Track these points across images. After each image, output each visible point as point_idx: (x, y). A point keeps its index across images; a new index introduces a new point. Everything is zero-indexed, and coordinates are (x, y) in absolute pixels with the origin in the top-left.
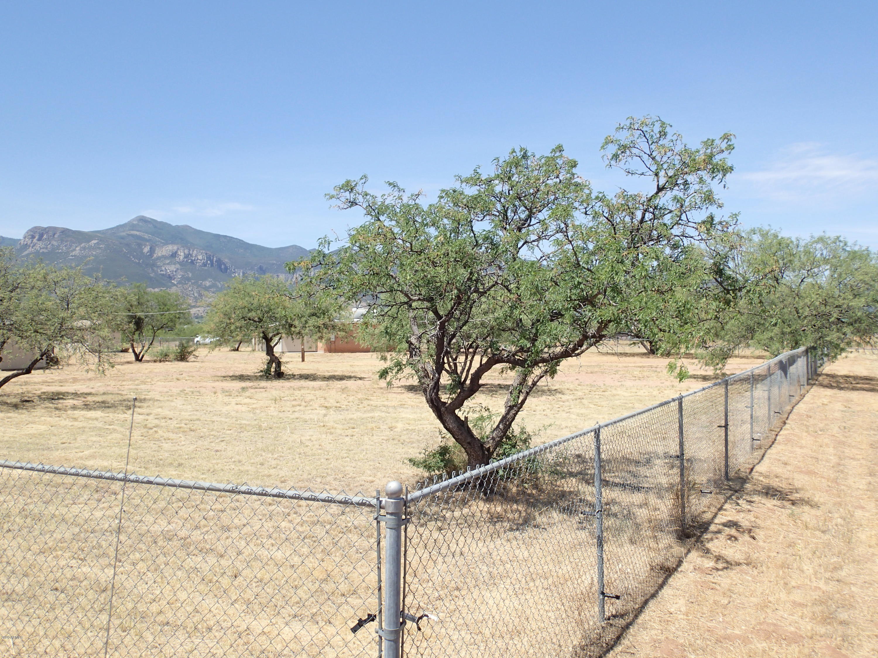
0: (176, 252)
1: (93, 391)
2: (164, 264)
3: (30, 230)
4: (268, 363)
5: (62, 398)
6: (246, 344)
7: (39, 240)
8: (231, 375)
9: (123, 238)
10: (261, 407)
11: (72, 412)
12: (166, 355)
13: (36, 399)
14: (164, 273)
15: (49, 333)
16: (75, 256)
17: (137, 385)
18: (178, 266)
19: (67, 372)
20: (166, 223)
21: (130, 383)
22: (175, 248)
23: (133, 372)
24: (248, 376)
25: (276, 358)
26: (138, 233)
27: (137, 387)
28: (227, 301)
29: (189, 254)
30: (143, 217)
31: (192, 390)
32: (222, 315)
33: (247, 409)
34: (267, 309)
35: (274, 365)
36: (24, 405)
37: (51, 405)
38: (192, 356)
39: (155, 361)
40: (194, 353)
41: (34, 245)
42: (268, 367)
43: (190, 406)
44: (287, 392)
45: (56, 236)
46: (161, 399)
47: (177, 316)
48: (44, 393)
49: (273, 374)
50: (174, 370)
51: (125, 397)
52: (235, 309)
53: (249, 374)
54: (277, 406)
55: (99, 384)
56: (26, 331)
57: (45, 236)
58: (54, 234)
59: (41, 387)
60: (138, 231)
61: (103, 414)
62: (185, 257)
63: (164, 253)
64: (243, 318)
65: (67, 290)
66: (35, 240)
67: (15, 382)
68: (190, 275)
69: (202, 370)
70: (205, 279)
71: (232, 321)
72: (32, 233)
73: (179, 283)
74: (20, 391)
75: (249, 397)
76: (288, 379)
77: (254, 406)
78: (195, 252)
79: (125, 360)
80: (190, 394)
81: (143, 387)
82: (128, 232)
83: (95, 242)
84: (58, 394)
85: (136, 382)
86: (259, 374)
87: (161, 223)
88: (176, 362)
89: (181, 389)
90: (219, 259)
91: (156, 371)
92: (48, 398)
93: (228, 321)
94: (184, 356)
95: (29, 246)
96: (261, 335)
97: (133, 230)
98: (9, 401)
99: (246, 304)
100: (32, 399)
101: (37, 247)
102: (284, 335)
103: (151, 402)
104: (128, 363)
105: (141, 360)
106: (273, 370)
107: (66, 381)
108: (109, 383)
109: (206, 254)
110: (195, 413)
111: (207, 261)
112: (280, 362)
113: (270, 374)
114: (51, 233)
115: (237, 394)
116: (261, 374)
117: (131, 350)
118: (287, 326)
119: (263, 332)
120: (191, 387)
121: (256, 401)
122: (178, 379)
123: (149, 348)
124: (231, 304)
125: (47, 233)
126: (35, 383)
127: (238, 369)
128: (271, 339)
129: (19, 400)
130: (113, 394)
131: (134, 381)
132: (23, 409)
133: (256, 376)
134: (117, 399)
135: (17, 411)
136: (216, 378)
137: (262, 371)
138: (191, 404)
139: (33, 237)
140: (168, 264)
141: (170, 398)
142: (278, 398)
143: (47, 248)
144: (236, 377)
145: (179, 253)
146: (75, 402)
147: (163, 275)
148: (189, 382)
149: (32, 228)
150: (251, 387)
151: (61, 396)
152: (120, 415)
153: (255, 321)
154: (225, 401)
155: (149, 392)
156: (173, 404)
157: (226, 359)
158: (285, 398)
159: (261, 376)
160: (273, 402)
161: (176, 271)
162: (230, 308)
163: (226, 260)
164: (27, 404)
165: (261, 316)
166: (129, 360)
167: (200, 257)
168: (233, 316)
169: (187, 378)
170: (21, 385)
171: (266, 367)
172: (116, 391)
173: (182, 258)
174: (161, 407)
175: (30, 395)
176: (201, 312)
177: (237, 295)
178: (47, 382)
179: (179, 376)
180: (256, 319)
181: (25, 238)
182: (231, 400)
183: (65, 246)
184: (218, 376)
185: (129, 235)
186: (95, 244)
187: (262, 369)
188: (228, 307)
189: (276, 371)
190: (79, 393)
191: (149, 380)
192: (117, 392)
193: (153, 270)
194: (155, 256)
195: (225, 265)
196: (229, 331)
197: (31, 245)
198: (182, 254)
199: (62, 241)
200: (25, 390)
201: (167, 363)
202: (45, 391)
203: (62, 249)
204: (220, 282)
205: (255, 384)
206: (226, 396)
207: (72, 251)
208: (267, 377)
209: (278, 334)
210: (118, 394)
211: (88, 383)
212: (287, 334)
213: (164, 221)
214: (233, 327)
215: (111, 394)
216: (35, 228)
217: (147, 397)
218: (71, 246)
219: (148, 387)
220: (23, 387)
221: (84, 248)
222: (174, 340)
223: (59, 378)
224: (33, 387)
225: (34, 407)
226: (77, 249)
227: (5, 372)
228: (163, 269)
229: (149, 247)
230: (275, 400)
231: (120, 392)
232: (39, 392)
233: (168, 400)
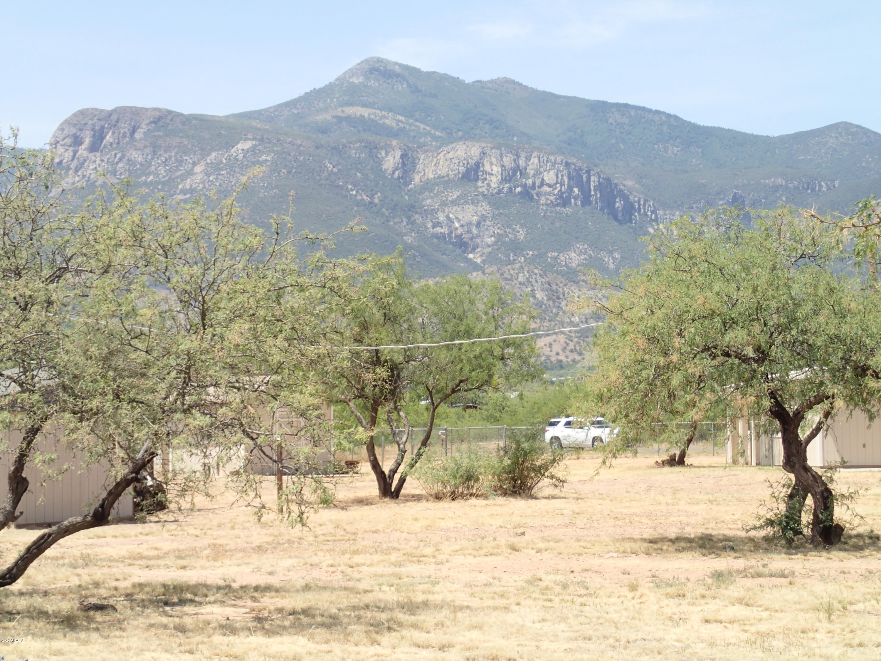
0: (478, 165)
1: (274, 581)
2: (444, 204)
3: (68, 122)
4: (791, 497)
5: (192, 601)
6: (708, 445)
7: (93, 148)
8: (673, 536)
9: (323, 130)
10: (786, 631)
11: (226, 639)
12: (469, 478)
13: (121, 603)
14: (445, 230)
15: (156, 399)
16: (192, 191)
17: (399, 564)
18: (485, 208)
19: (192, 531)
20: (445, 77)
21: (376, 558)
22: (475, 151)
23: (380, 527)
24: (727, 539)
25: (817, 478)
26: (365, 112)
27: (397, 570)
28: (657, 296)
29: (517, 168)
30: (379, 60)
31: (560, 578)
32: (642, 342)
33: (744, 636)
34: (783, 320)
35: (810, 501)
36: (90, 620)
37: (165, 620)
38: (546, 481)
39: (438, 497)
40: (553, 470)
41: (81, 166)
42: (790, 508)
43: (562, 626)
44: (861, 588)
45: (138, 135)
46: (475, 603)
47: (497, 352)
48: (141, 586)
49: (807, 532)
50: (499, 522)
51: (368, 599)
52: (680, 320)
53: (730, 533)
54: (837, 627)
55: (288, 563)
56: (91, 395)
57: (109, 138)
58: (134, 131)
59: (128, 570)
60: (365, 105)
61: (311, 646)
62: (504, 180)
63: (443, 171)
64: (706, 349)
65: (197, 270)
66: (82, 151)
67: (56, 558)
68: (521, 234)
69: (581, 522)
70: (565, 247)
71: (675, 358)
72: (73, 130)
73: (490, 259)
74: (75, 581)
75: (740, 601)
76: (858, 548)
77: (763, 627)
78: (534, 160)
79: (352, 495)
80: (558, 589)
81: (413, 569)
82: (339, 112)
83: (248, 145)
84: (179, 589)
85: (394, 557)
86: (762, 533)
87: (430, 75)
88: (501, 500)
89: (528, 576)
90: (608, 180)
91: (443, 524)
92: (151, 601)
93: (662, 361)
94: (524, 479)
95: (68, 169)
96: (767, 403)
97: (351, 104)
98: (50, 608)
99: (715, 304)
100: (112, 602)
101: (89, 170)
102: (839, 403)
103: (445, 612)
104: (361, 502)
105: (395, 495)
106: (806, 518)
107: (194, 553)
108: (315, 560)
109: (567, 164)
110: (582, 644)
111: (570, 189)
112: (828, 491)
113: (798, 532)
114: (125, 127)
115: (701, 590)
116: (769, 531)
117: (366, 467)
118: (849, 374)
119: (773, 395)
120: (557, 571)
121: (765, 615)
122: (514, 549)
123: (419, 455)
124: (670, 303)
125: (115, 126)
126: (111, 560)
127: (692, 520)
128: (799, 416)
129: (76, 604)
130: (333, 589)
131: (386, 552)
132: (88, 629)
133: (751, 540)
134: (345, 603)
135: (71, 635)
136: (628, 546)
137: (770, 523)
138: (564, 619)
139: (77, 141)
140: (454, 203)
141: (502, 602)
142: (837, 605)
143: (114, 173)
144: (690, 541)
145: (487, 167)
146: (229, 611)
147: (441, 237)
148: (546, 555)
149: (75, 115)
150: (744, 573)
151: (189, 596)
152: (361, 649)
153: (745, 360)
154: (668, 611)
155: (435, 583)
156: (510, 618)
157: (649, 489)
158: (860, 606)
159: (766, 539)
160: (822, 615)
161: (478, 225)
162: (667, 318)
163: (629, 183)
164: (99, 616)
165: (763, 339)
166: (361, 494)
167: (549, 177)
168: (677, 342)
169: (541, 545)
170: (75, 567)
171: (783, 507)
172: (337, 579)
173: (494, 181)
174: (478, 627)
175: (103, 592)
176: (556, 348)
177: (686, 276)
178: (141, 557)
179: (515, 540)
180: (750, 352)
181: (55, 144)
182: (684, 607)
183: (165, 163)
184: (634, 540)
185: (340, 119)
186: (245, 152)
187: (770, 515)
188: (659, 314)
189: (816, 521)
190: (235, 585)
191: (428, 551)
192: (343, 584)
193: (411, 222)
194: (417, 178)
195: (625, 198)
196: (665, 393)
197: (73, 166)
198: (496, 169)
199: (156, 149)
200: (86, 579)
201: (473, 501)
202: (142, 580)
203: (157, 175)
204: (611, 253)
205: (753, 562)
206: (668, 596)
207: (183, 178)
208: (790, 541)
209: (819, 400)
210: (346, 589)
211: (255, 560)
212: (850, 399)
213: (441, 71)
214: (676, 379)
215: (325, 588)
216: (83, 113)
217: (431, 597)
218: (180, 162)
219: (430, 570)
220: (79, 571)
221: (216, 167)
222: (483, 437)
223: (175, 545)
224: (106, 570)
225: (119, 625)
226: (198, 169)
227: (24, 531)
228: (442, 217)
229: (398, 153)
230: (829, 611)
231: (351, 584)
232: (125, 585)
233: (495, 608)
